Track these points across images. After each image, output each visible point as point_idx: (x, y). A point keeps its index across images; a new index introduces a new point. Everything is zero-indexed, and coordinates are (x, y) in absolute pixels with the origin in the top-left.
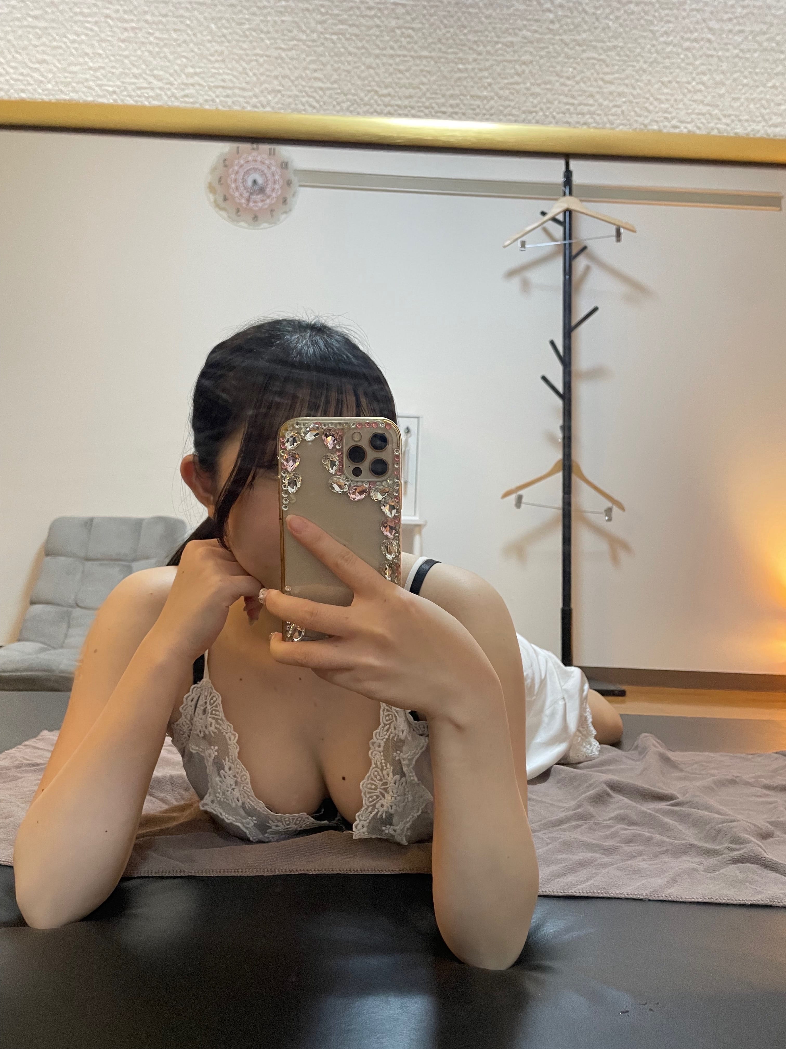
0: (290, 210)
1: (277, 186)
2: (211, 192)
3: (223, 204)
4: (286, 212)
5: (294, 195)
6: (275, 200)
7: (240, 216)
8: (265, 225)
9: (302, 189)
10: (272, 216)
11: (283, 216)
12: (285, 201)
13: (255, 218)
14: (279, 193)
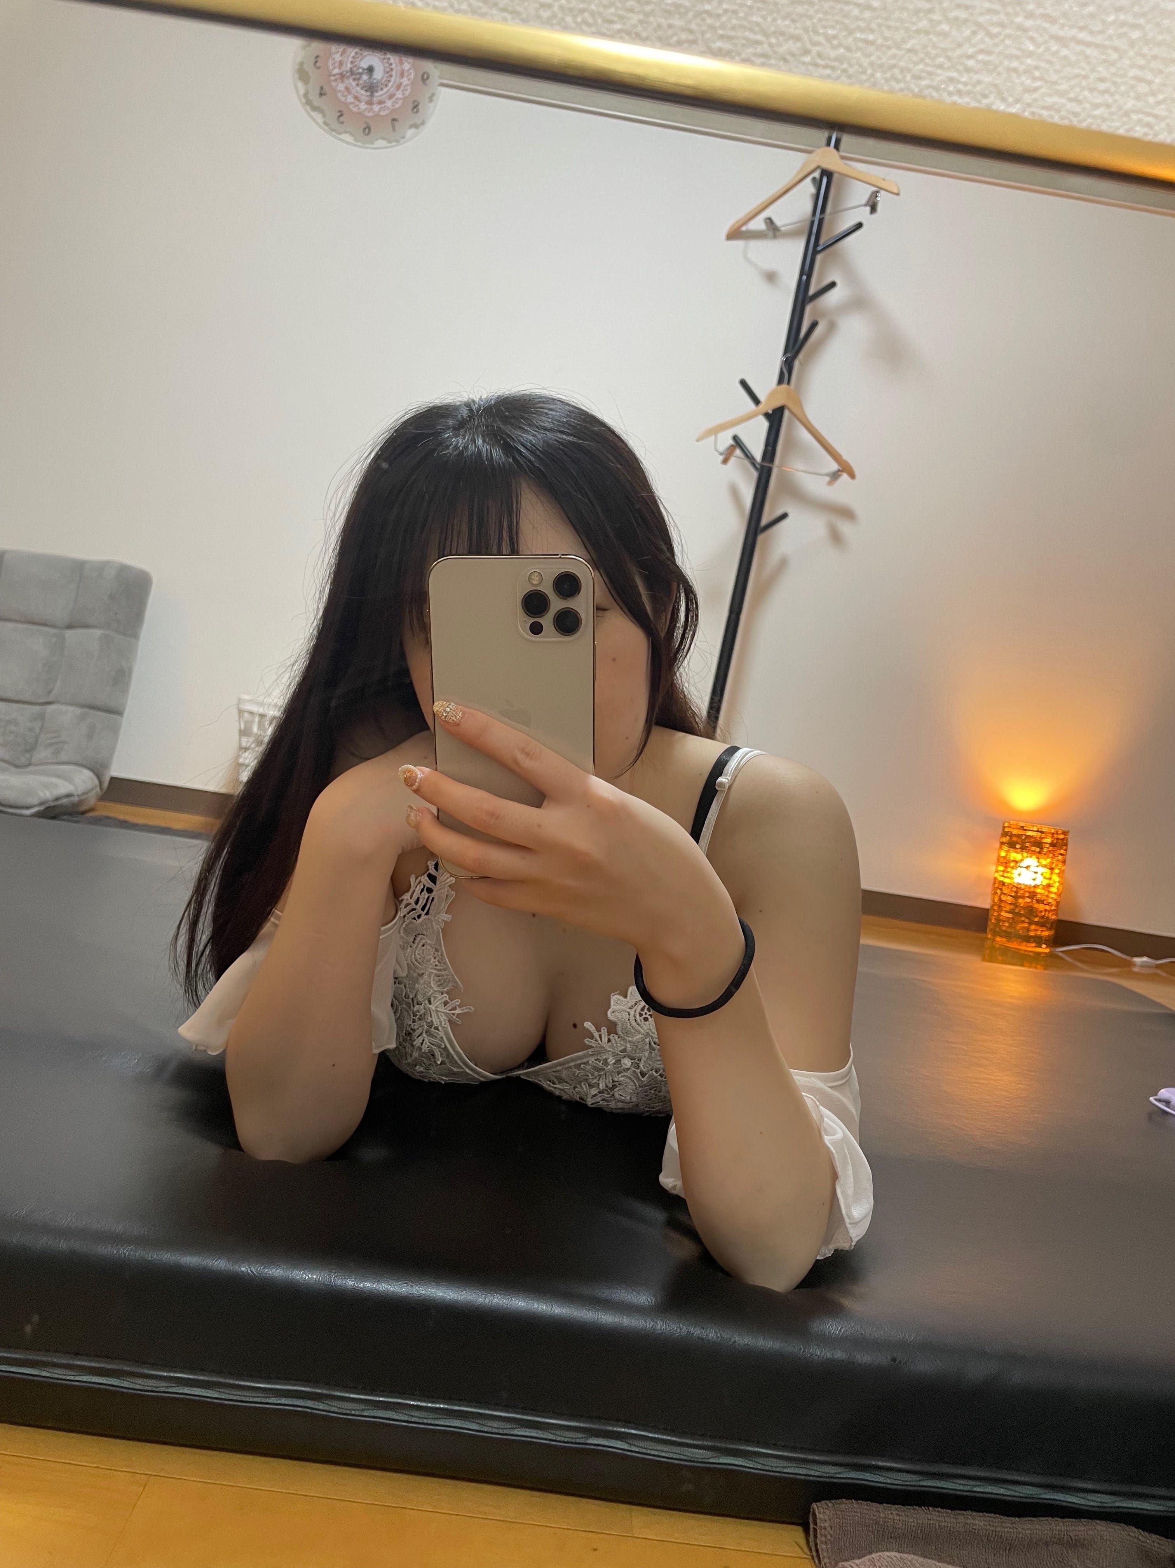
0: (423, 123)
1: (405, 81)
2: (301, 78)
3: (317, 102)
4: (416, 126)
5: (431, 99)
6: (400, 102)
7: (342, 123)
8: (381, 143)
9: (444, 89)
10: (394, 129)
11: (410, 132)
12: (416, 107)
13: (367, 130)
14: (407, 93)
